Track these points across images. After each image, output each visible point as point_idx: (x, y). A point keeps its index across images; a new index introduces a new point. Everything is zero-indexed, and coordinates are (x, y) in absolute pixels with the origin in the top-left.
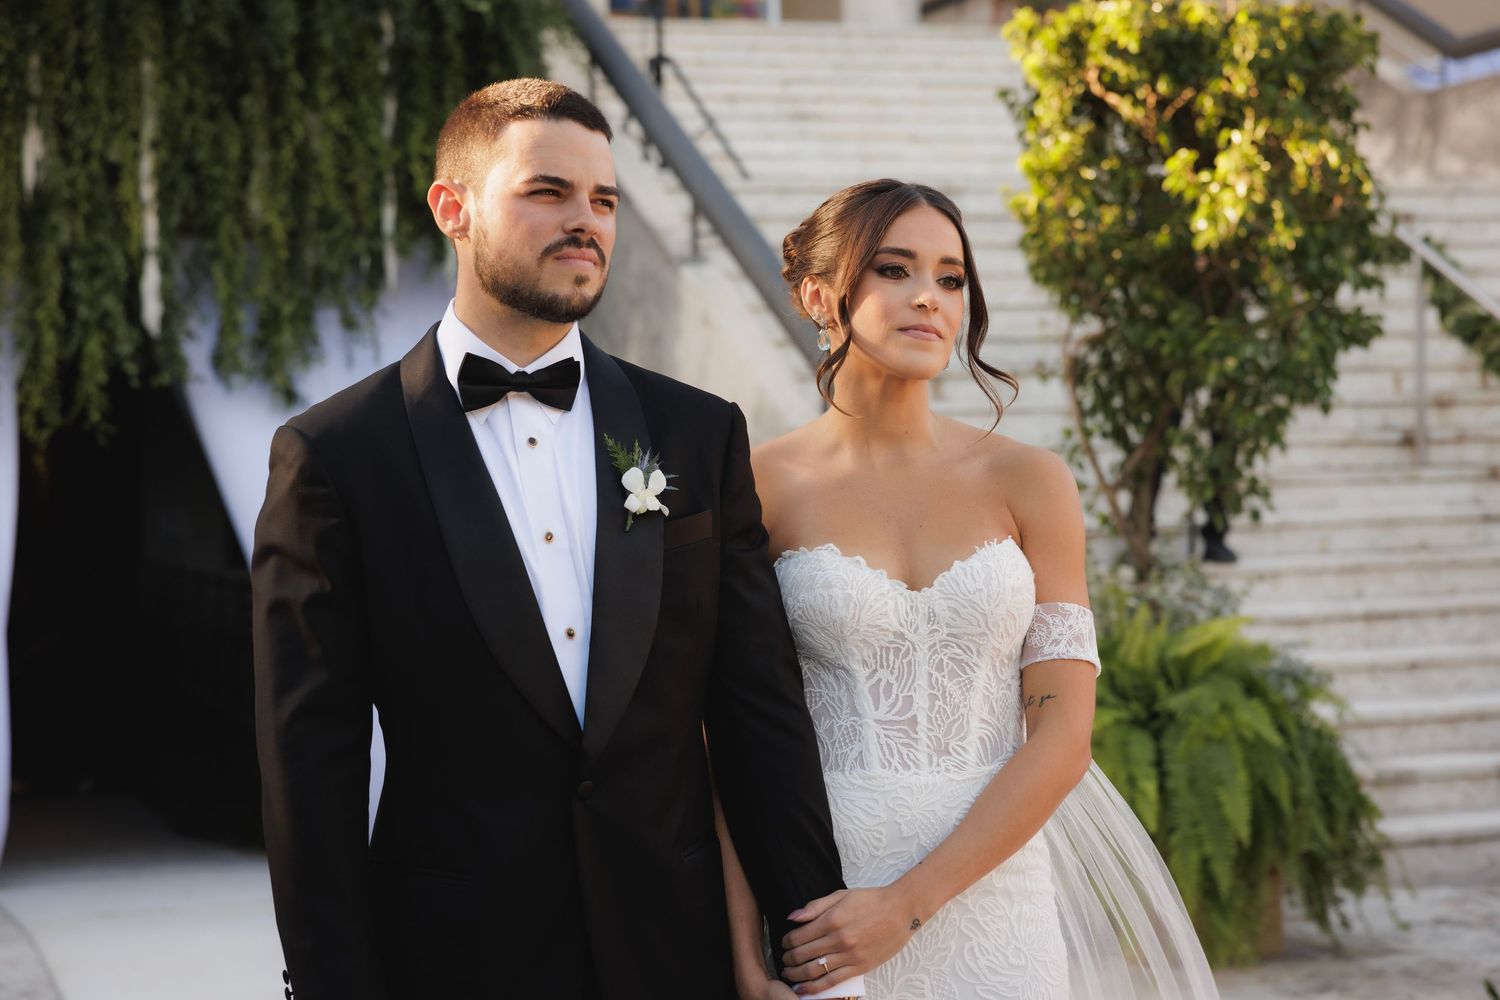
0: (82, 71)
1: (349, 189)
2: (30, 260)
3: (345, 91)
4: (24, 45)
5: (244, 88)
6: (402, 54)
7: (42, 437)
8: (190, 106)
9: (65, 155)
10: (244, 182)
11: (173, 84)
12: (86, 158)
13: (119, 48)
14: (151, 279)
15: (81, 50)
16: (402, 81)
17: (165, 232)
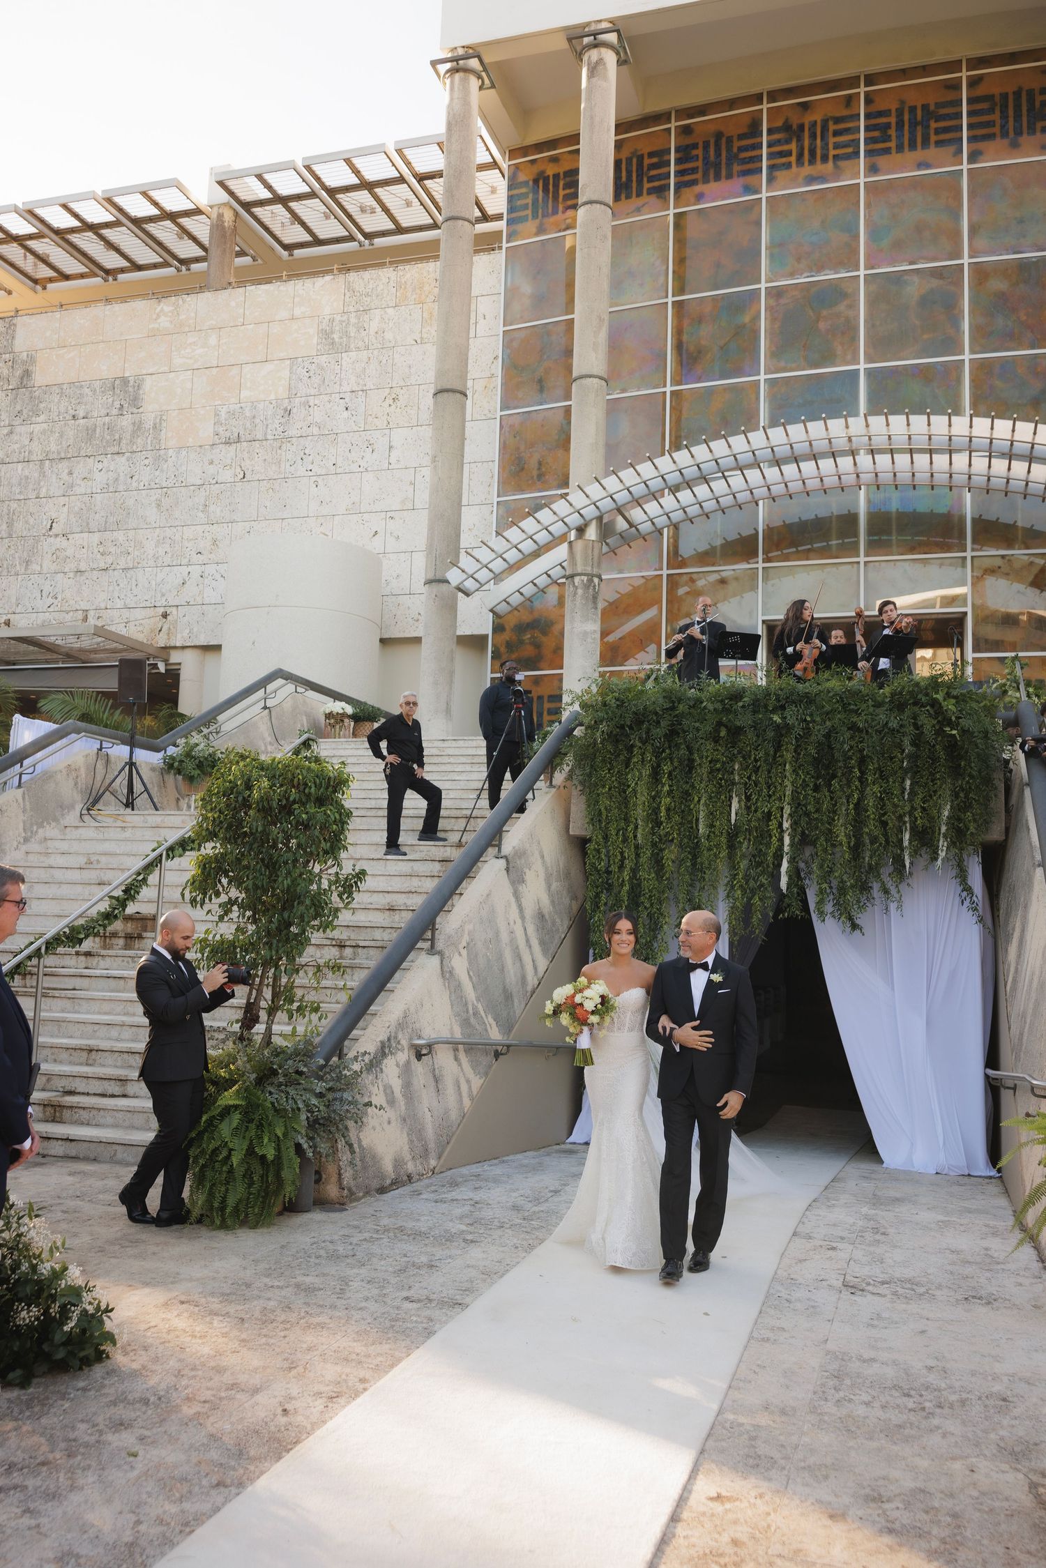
0: (756, 770)
1: (884, 824)
2: (731, 856)
3: (882, 775)
4: (732, 759)
5: (834, 776)
6: (913, 757)
7: (736, 938)
8: (805, 785)
9: (748, 808)
10: (831, 821)
11: (797, 775)
12: (756, 811)
13: (774, 761)
14: (785, 865)
15: (756, 761)
16: (915, 771)
17: (791, 845)
